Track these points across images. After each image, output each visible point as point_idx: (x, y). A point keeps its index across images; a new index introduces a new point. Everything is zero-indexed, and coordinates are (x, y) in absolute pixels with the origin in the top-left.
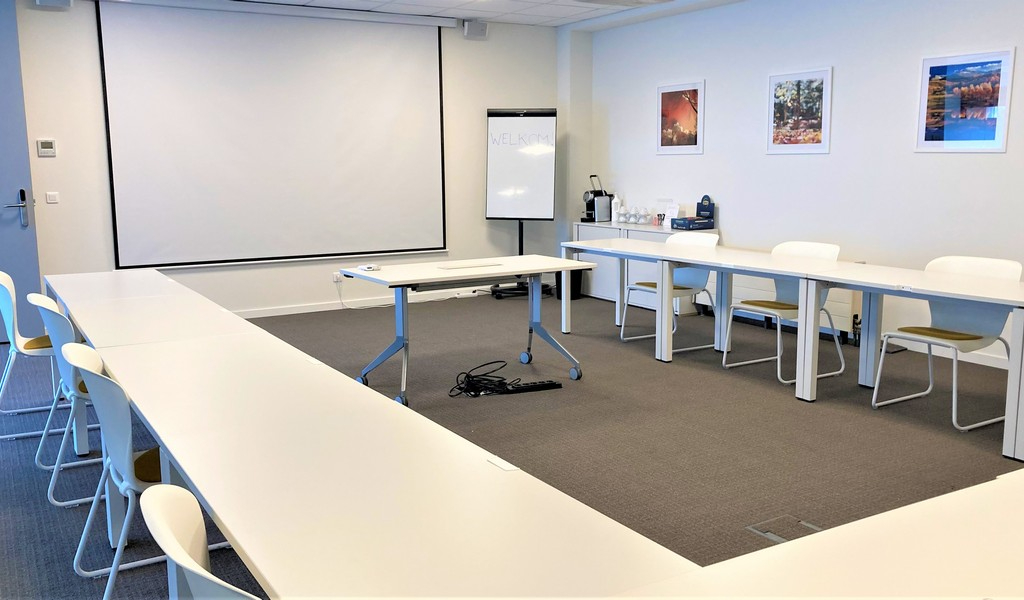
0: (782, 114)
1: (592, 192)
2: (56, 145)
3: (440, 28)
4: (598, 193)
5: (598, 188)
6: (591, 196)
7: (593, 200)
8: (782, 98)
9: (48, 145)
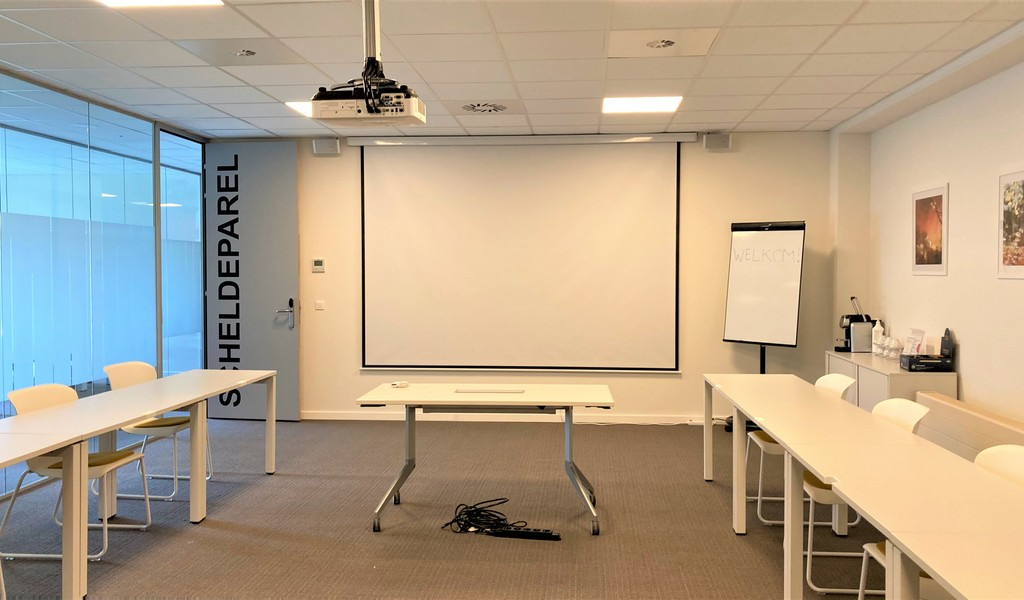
0: (1010, 225)
1: (847, 317)
2: (325, 263)
3: (679, 144)
4: (856, 319)
5: (853, 313)
6: (846, 322)
7: (850, 326)
8: (1010, 204)
9: (318, 263)
